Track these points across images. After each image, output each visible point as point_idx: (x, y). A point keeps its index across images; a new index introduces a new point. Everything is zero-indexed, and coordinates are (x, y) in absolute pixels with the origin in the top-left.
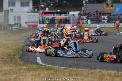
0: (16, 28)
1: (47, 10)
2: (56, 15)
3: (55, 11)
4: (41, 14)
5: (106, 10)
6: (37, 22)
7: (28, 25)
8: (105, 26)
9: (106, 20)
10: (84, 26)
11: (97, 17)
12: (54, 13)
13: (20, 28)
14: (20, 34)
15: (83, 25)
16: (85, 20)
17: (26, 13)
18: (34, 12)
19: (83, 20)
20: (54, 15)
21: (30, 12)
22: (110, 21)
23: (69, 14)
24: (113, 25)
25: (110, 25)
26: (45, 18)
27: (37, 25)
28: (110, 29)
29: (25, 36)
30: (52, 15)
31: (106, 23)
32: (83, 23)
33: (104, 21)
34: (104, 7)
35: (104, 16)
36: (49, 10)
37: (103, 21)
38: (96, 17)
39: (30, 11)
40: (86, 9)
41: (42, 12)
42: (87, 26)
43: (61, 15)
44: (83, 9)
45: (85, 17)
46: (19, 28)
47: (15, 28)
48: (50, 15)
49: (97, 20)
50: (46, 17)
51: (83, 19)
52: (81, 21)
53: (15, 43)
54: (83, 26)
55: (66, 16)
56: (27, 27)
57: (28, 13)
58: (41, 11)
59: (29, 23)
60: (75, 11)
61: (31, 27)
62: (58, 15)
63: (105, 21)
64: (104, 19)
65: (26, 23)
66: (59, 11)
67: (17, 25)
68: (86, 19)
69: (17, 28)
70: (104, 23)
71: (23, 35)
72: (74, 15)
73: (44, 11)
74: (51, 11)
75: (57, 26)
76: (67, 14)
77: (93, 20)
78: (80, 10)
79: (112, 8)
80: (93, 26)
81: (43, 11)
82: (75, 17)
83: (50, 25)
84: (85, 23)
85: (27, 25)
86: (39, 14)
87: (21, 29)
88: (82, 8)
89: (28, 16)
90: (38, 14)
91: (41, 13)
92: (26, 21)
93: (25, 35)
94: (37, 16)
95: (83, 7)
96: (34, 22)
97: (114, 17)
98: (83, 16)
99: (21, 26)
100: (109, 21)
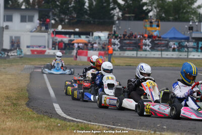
0: (15, 56)
1: (60, 28)
2: (72, 36)
3: (72, 31)
4: (50, 35)
5: (149, 31)
6: (45, 47)
7: (32, 51)
8: (148, 56)
9: (149, 46)
10: (115, 54)
11: (135, 41)
12: (70, 34)
13: (20, 55)
14: (20, 64)
15: (114, 52)
16: (117, 45)
17: (28, 33)
18: (40, 31)
19: (114, 46)
20: (70, 37)
21: (34, 31)
22: (155, 48)
23: (92, 35)
24: (159, 55)
25: (154, 55)
26: (56, 41)
27: (45, 51)
28: (156, 60)
29: (29, 68)
30: (68, 36)
31: (149, 51)
32: (114, 50)
33: (146, 48)
34: (146, 27)
35: (145, 40)
36: (62, 29)
37: (144, 47)
38: (133, 41)
39: (35, 29)
40: (119, 29)
41: (53, 32)
42: (120, 54)
43: (80, 37)
44: (114, 28)
45: (117, 41)
46: (18, 56)
47: (13, 54)
48: (63, 36)
49: (136, 47)
50: (59, 39)
51: (114, 44)
52: (111, 46)
53: (15, 79)
54: (113, 55)
55: (88, 38)
56: (29, 53)
57: (31, 32)
58: (51, 31)
59: (33, 47)
60: (101, 31)
61: (36, 53)
62: (76, 36)
63: (148, 48)
64: (146, 45)
65: (28, 47)
66: (77, 30)
67: (15, 51)
68: (119, 44)
69: (16, 54)
70: (145, 50)
71: (25, 66)
72: (99, 37)
73: (56, 30)
74: (65, 30)
75: (76, 54)
76: (90, 35)
77: (129, 46)
78: (110, 30)
79: (158, 28)
80: (129, 55)
81: (53, 30)
82: (101, 40)
83: (64, 51)
84: (117, 50)
85: (30, 51)
86: (49, 34)
87: (22, 57)
88: (112, 27)
89: (32, 36)
90: (46, 33)
91: (51, 32)
92: (29, 45)
93: (29, 66)
94: (45, 36)
95: (114, 26)
96: (40, 47)
97: (160, 42)
98: (114, 39)
99: (21, 52)
100: (152, 49)
